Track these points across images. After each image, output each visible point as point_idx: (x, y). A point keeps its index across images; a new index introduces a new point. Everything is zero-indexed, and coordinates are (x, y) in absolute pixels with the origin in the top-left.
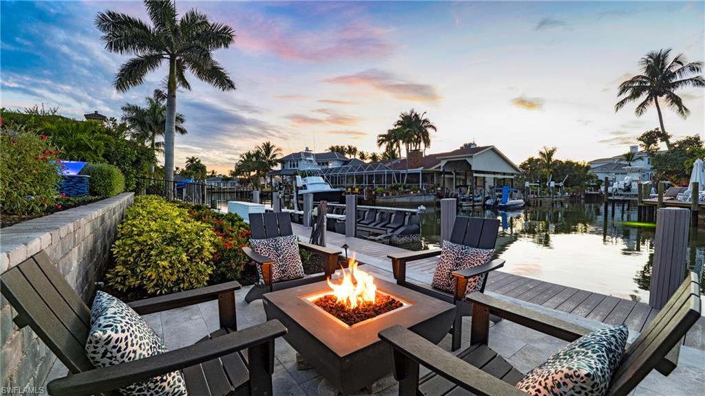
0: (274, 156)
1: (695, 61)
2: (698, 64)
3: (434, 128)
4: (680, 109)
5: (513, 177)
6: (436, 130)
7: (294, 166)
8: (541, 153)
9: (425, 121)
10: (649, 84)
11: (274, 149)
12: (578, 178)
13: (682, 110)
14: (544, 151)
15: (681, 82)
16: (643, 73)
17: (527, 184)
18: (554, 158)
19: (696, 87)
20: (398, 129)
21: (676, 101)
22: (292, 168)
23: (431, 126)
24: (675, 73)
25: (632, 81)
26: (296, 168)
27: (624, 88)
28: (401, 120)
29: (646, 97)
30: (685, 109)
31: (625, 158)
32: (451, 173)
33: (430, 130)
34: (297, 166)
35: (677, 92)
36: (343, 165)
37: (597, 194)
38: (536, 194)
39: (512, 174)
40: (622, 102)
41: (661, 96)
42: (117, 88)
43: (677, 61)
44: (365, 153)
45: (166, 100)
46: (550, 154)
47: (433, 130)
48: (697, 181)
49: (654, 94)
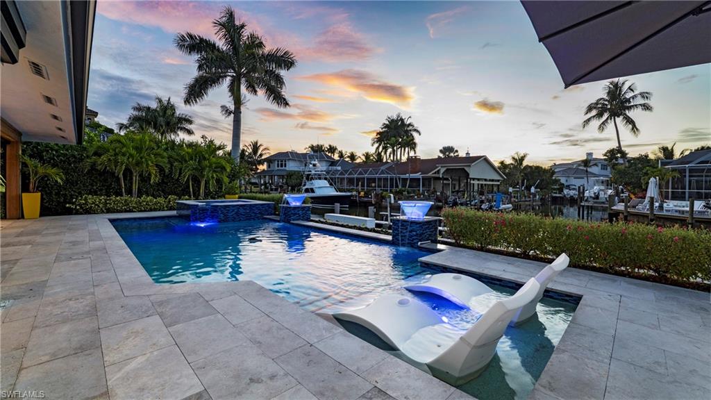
0: (261, 155)
1: (645, 91)
2: (647, 93)
3: (418, 131)
4: (633, 129)
5: (499, 183)
6: (420, 134)
7: (282, 166)
8: (514, 158)
9: (410, 125)
10: (609, 107)
11: (261, 148)
12: (545, 182)
13: (635, 128)
14: (516, 157)
15: (633, 106)
16: (605, 97)
17: (511, 190)
18: (525, 163)
19: (644, 112)
20: (385, 131)
21: (630, 121)
22: (280, 168)
23: (416, 130)
24: (629, 99)
25: (597, 103)
26: (284, 168)
27: (590, 109)
28: (388, 123)
29: (606, 117)
30: (637, 129)
31: (583, 164)
32: (447, 179)
33: (415, 134)
34: (285, 166)
35: (630, 114)
36: (330, 165)
37: (560, 197)
38: (517, 198)
39: (498, 181)
40: (589, 120)
41: (618, 117)
42: (185, 102)
43: (630, 89)
44: (343, 152)
45: (232, 115)
46: (522, 159)
47: (418, 135)
48: (653, 196)
49: (614, 114)
